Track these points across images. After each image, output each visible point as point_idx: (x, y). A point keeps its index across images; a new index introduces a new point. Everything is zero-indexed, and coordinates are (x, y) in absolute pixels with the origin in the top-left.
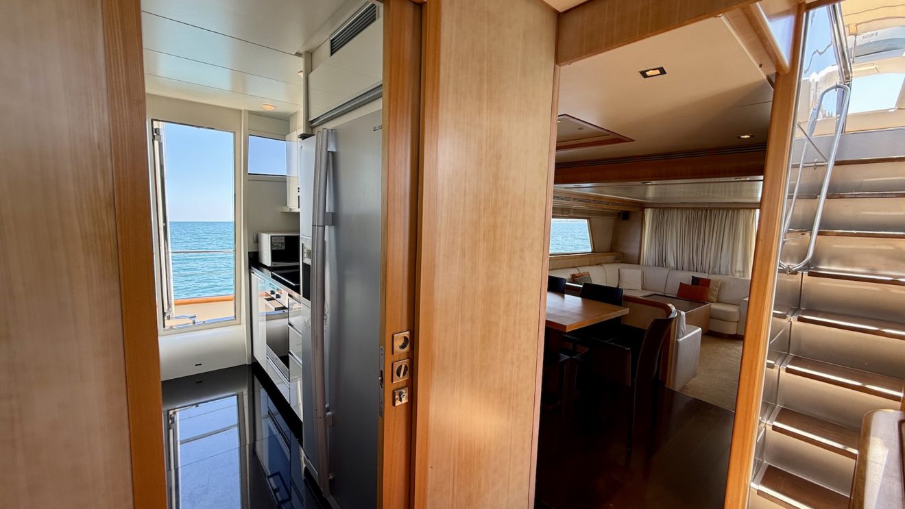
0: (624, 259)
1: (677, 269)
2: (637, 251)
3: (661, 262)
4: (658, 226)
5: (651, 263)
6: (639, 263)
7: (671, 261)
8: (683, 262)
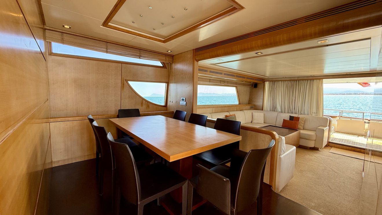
0: (255, 108)
1: (282, 112)
2: (262, 104)
3: (274, 109)
4: (272, 91)
5: (269, 109)
6: (262, 110)
7: (279, 108)
8: (285, 109)
